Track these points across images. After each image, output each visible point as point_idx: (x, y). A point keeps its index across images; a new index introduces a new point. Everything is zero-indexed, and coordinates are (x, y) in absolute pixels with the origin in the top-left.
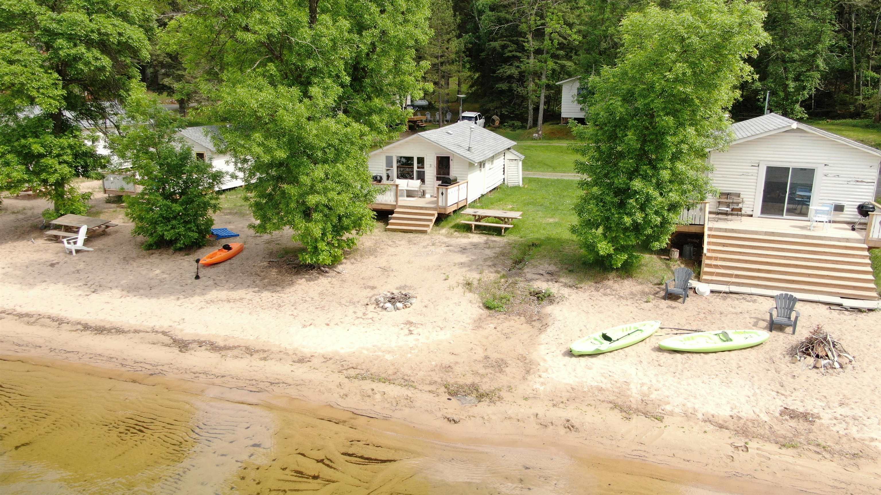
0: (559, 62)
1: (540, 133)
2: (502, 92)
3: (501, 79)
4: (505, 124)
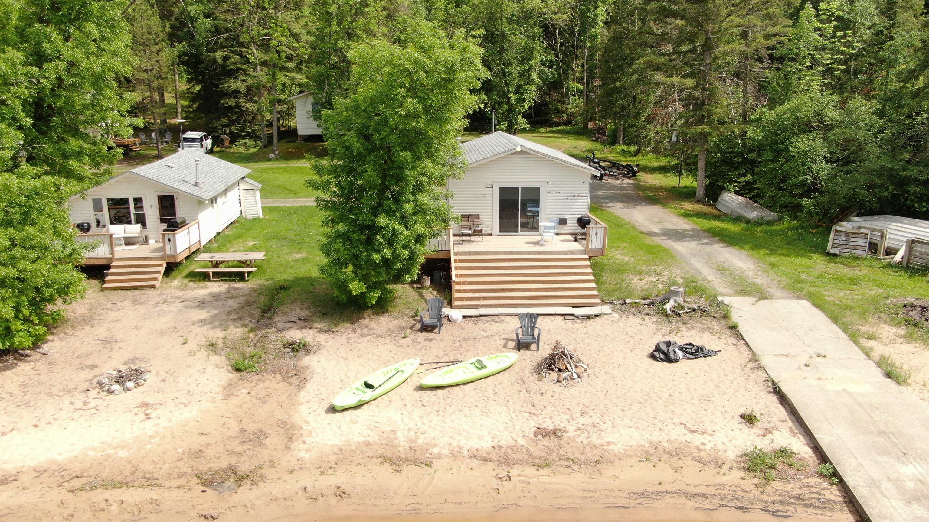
0: (288, 74)
1: (277, 152)
2: (230, 108)
3: (226, 94)
4: (237, 143)
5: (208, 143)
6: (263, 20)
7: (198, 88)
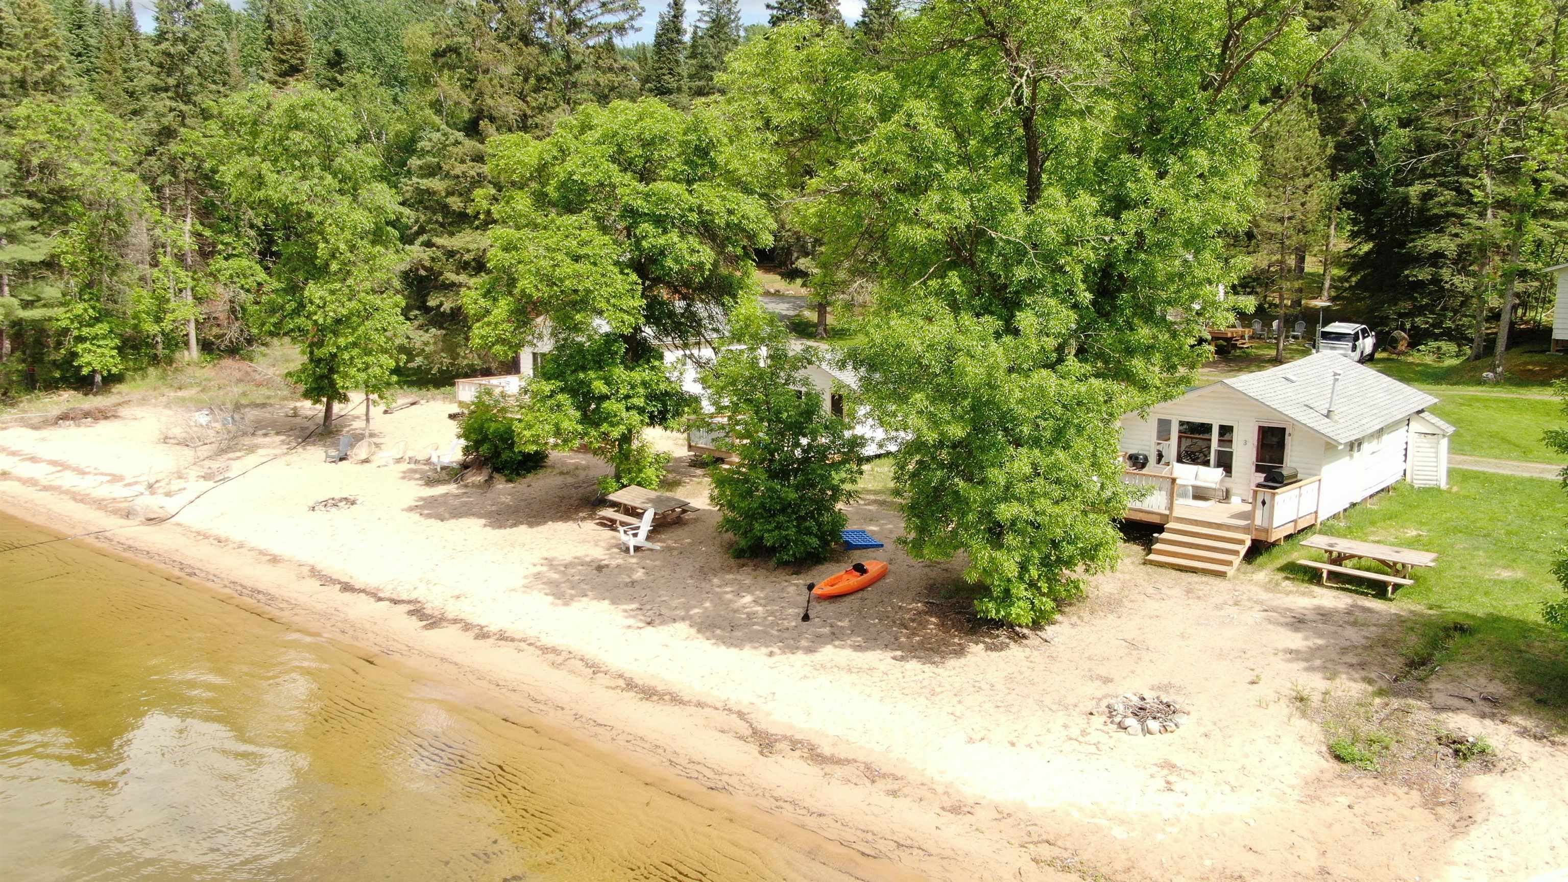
0: (1552, 223)
1: (1500, 370)
2: (1420, 285)
3: (1417, 260)
4: (1422, 347)
5: (1368, 344)
6: (1515, 123)
7: (1366, 247)
